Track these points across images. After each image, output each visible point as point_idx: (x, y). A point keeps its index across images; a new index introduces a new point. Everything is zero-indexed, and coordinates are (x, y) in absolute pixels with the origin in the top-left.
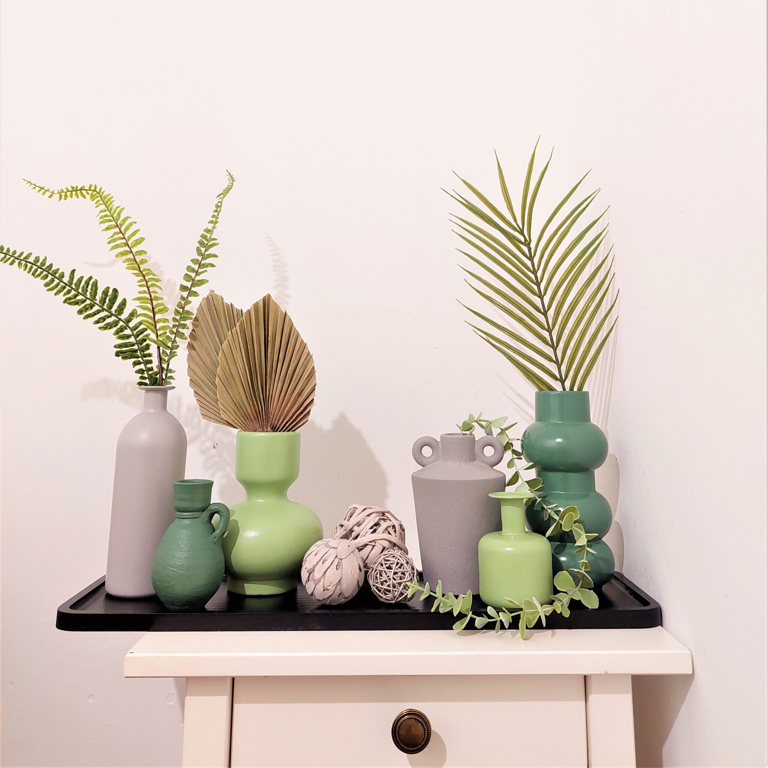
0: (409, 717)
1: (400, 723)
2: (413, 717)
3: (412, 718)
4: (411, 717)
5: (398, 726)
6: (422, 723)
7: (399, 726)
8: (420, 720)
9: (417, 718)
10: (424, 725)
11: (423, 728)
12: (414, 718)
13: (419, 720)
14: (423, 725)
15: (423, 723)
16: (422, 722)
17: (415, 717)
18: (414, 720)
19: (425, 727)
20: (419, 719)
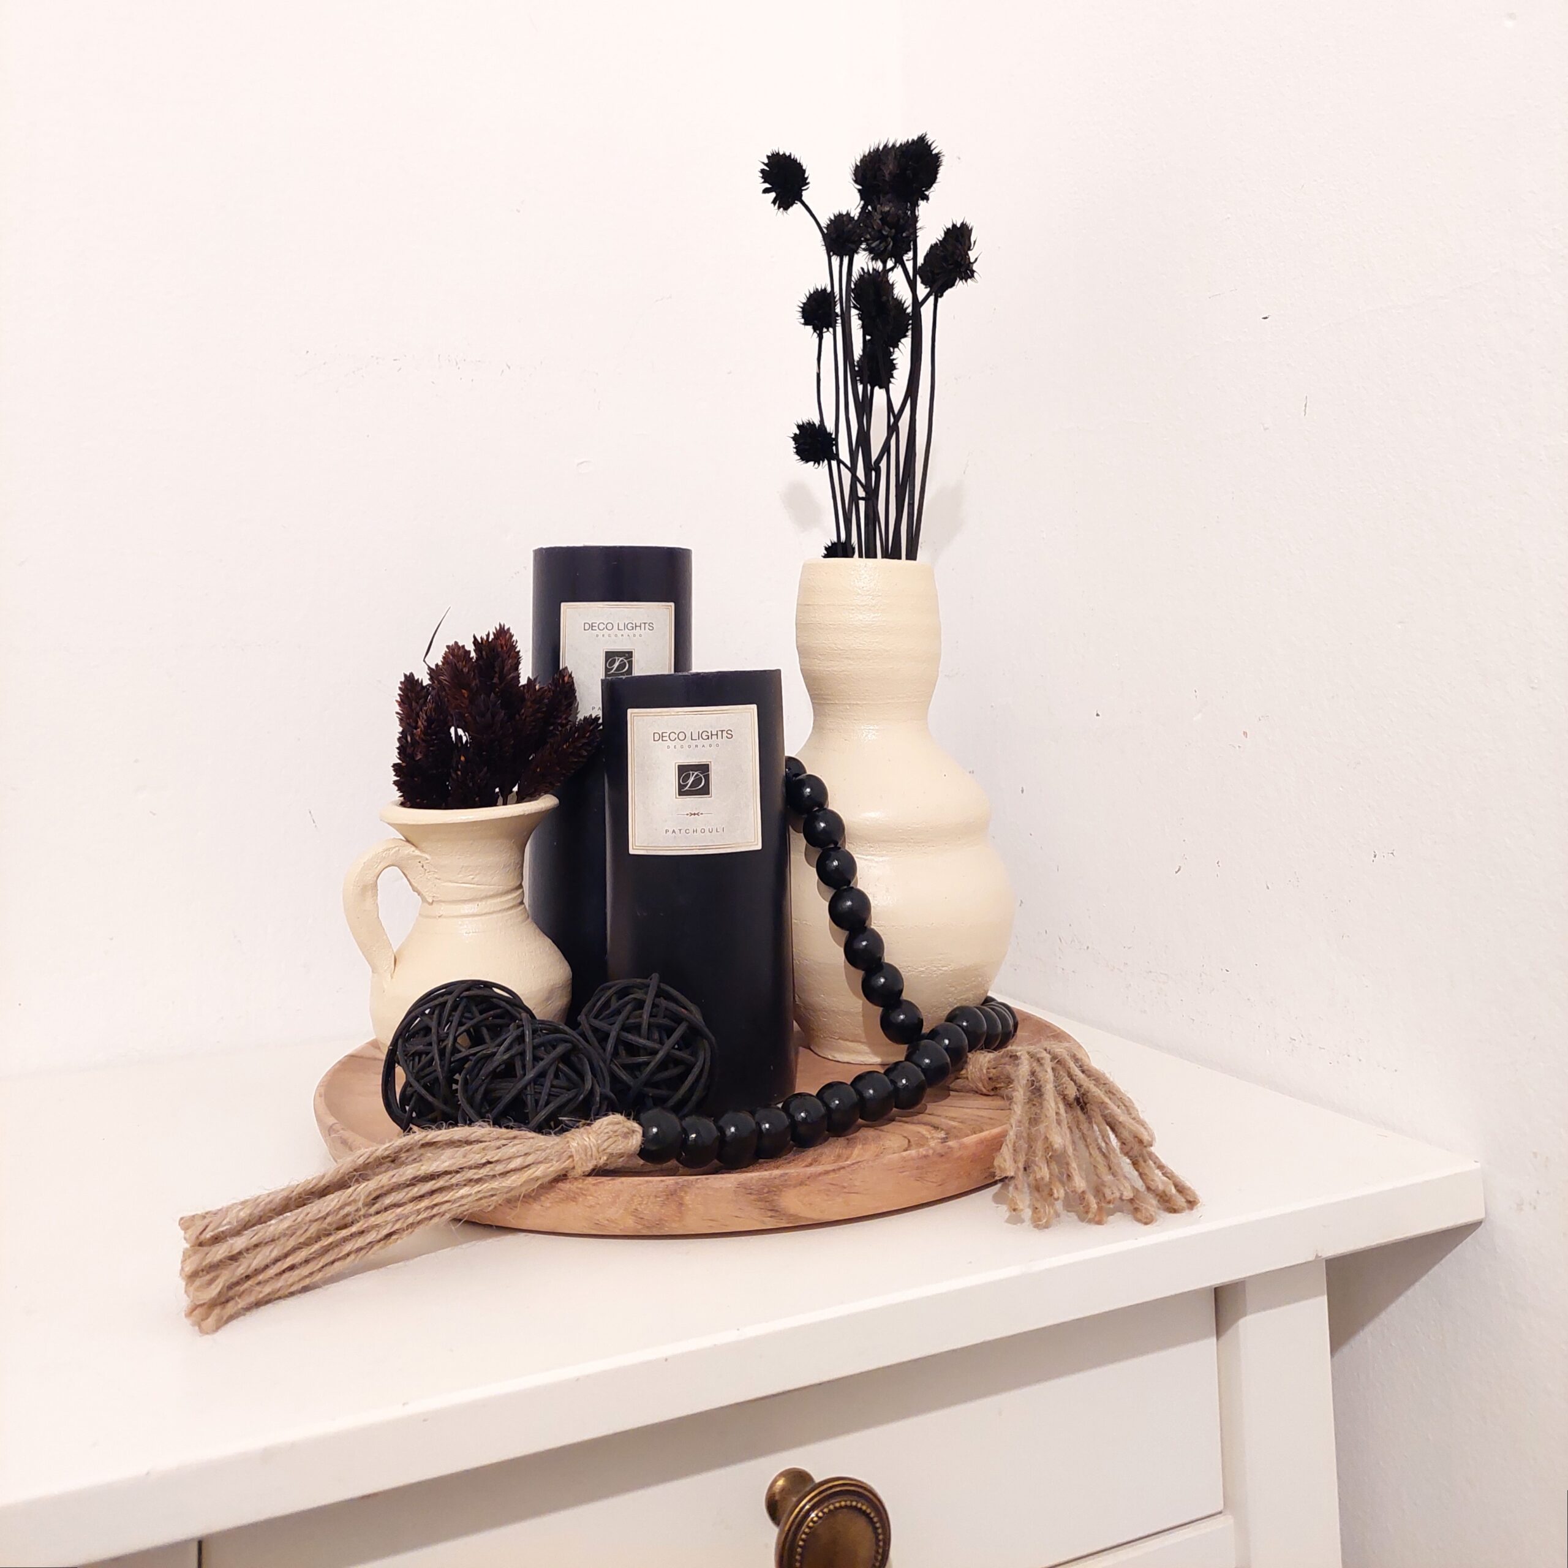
0: (831, 1507)
1: (807, 1530)
2: (843, 1503)
3: (841, 1507)
4: (837, 1505)
5: (801, 1543)
6: (867, 1515)
7: (803, 1540)
8: (864, 1508)
9: (854, 1503)
10: (875, 1520)
11: (870, 1529)
12: (846, 1506)
13: (861, 1509)
14: (871, 1520)
15: (872, 1515)
16: (868, 1511)
17: (848, 1503)
18: (845, 1510)
19: (878, 1525)
20: (859, 1505)
